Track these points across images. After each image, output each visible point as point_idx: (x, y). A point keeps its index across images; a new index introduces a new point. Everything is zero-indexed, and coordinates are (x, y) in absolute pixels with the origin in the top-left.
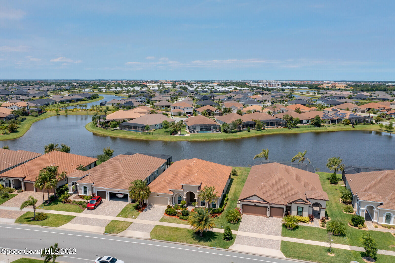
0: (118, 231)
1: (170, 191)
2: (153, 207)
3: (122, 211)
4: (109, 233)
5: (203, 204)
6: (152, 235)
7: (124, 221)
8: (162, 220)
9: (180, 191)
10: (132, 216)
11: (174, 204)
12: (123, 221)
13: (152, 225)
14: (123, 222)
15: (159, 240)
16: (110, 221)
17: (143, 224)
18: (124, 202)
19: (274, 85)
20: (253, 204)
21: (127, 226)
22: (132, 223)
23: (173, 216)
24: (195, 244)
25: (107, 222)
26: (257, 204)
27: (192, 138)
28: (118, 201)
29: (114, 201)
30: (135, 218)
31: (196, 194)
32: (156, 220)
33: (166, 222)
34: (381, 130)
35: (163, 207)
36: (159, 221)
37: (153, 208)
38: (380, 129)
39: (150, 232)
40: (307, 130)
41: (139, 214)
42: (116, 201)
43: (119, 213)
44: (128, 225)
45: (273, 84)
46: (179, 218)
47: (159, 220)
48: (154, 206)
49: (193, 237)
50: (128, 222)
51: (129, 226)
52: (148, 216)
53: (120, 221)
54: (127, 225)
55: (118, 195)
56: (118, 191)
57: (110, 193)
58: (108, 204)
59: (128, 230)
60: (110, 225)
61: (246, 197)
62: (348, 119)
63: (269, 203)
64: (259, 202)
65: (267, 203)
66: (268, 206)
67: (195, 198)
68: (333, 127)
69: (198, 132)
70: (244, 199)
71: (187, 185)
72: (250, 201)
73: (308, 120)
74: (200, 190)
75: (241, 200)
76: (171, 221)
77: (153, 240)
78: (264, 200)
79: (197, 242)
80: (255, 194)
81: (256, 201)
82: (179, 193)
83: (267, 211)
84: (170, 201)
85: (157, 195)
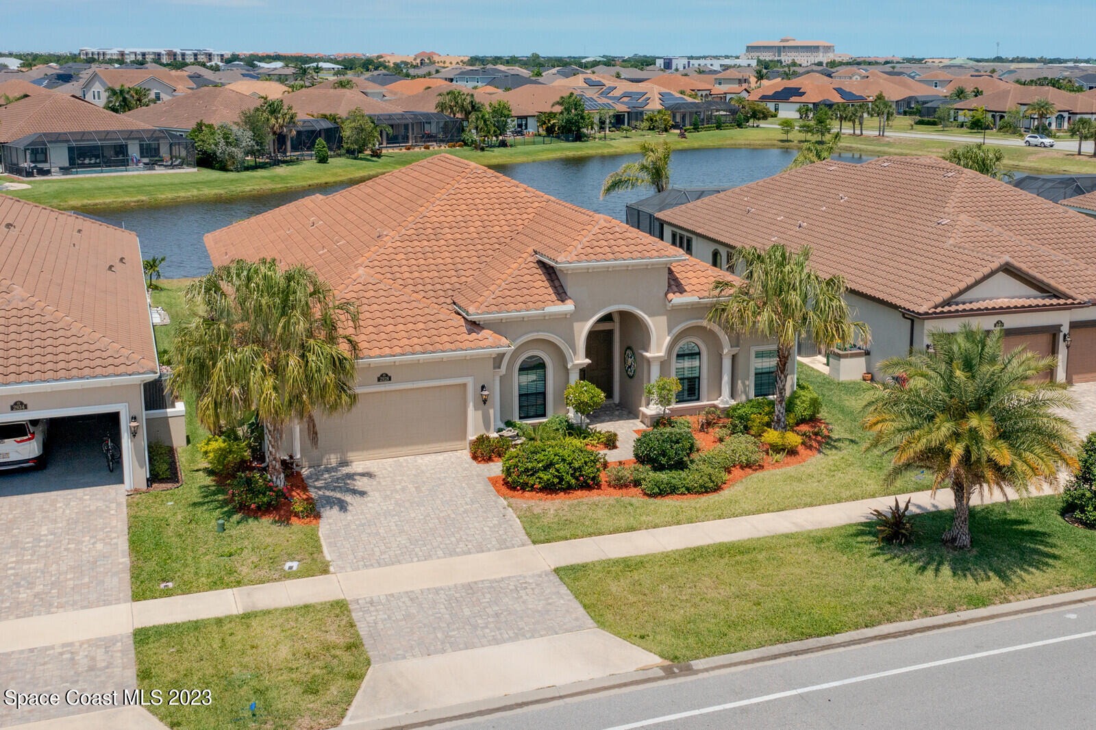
1: (476, 326)
3: (135, 551)
5: (686, 386)
10: (276, 561)
11: (498, 422)
13: (523, 576)
19: (192, 57)
22: (342, 606)
23: (585, 492)
24: (1008, 601)
26: (1011, 322)
27: (55, 198)
31: (653, 322)
33: (590, 535)
34: (787, 141)
36: (536, 542)
38: (785, 138)
40: (548, 150)
45: (187, 52)
46: (638, 491)
47: (524, 537)
51: (358, 636)
61: (962, 286)
62: (659, 112)
63: (1075, 302)
64: (1027, 302)
65: (1062, 301)
66: (1063, 319)
67: (647, 354)
68: (625, 140)
69: (64, 170)
70: (947, 303)
71: (598, 268)
72: (982, 305)
73: (526, 117)
74: (686, 291)
75: (934, 310)
76: (622, 521)
77: (701, 667)
78: (1048, 285)
79: (995, 582)
80: (1007, 264)
81: (1006, 300)
82: (538, 331)
83: (1058, 353)
84: (485, 402)
85: (379, 380)
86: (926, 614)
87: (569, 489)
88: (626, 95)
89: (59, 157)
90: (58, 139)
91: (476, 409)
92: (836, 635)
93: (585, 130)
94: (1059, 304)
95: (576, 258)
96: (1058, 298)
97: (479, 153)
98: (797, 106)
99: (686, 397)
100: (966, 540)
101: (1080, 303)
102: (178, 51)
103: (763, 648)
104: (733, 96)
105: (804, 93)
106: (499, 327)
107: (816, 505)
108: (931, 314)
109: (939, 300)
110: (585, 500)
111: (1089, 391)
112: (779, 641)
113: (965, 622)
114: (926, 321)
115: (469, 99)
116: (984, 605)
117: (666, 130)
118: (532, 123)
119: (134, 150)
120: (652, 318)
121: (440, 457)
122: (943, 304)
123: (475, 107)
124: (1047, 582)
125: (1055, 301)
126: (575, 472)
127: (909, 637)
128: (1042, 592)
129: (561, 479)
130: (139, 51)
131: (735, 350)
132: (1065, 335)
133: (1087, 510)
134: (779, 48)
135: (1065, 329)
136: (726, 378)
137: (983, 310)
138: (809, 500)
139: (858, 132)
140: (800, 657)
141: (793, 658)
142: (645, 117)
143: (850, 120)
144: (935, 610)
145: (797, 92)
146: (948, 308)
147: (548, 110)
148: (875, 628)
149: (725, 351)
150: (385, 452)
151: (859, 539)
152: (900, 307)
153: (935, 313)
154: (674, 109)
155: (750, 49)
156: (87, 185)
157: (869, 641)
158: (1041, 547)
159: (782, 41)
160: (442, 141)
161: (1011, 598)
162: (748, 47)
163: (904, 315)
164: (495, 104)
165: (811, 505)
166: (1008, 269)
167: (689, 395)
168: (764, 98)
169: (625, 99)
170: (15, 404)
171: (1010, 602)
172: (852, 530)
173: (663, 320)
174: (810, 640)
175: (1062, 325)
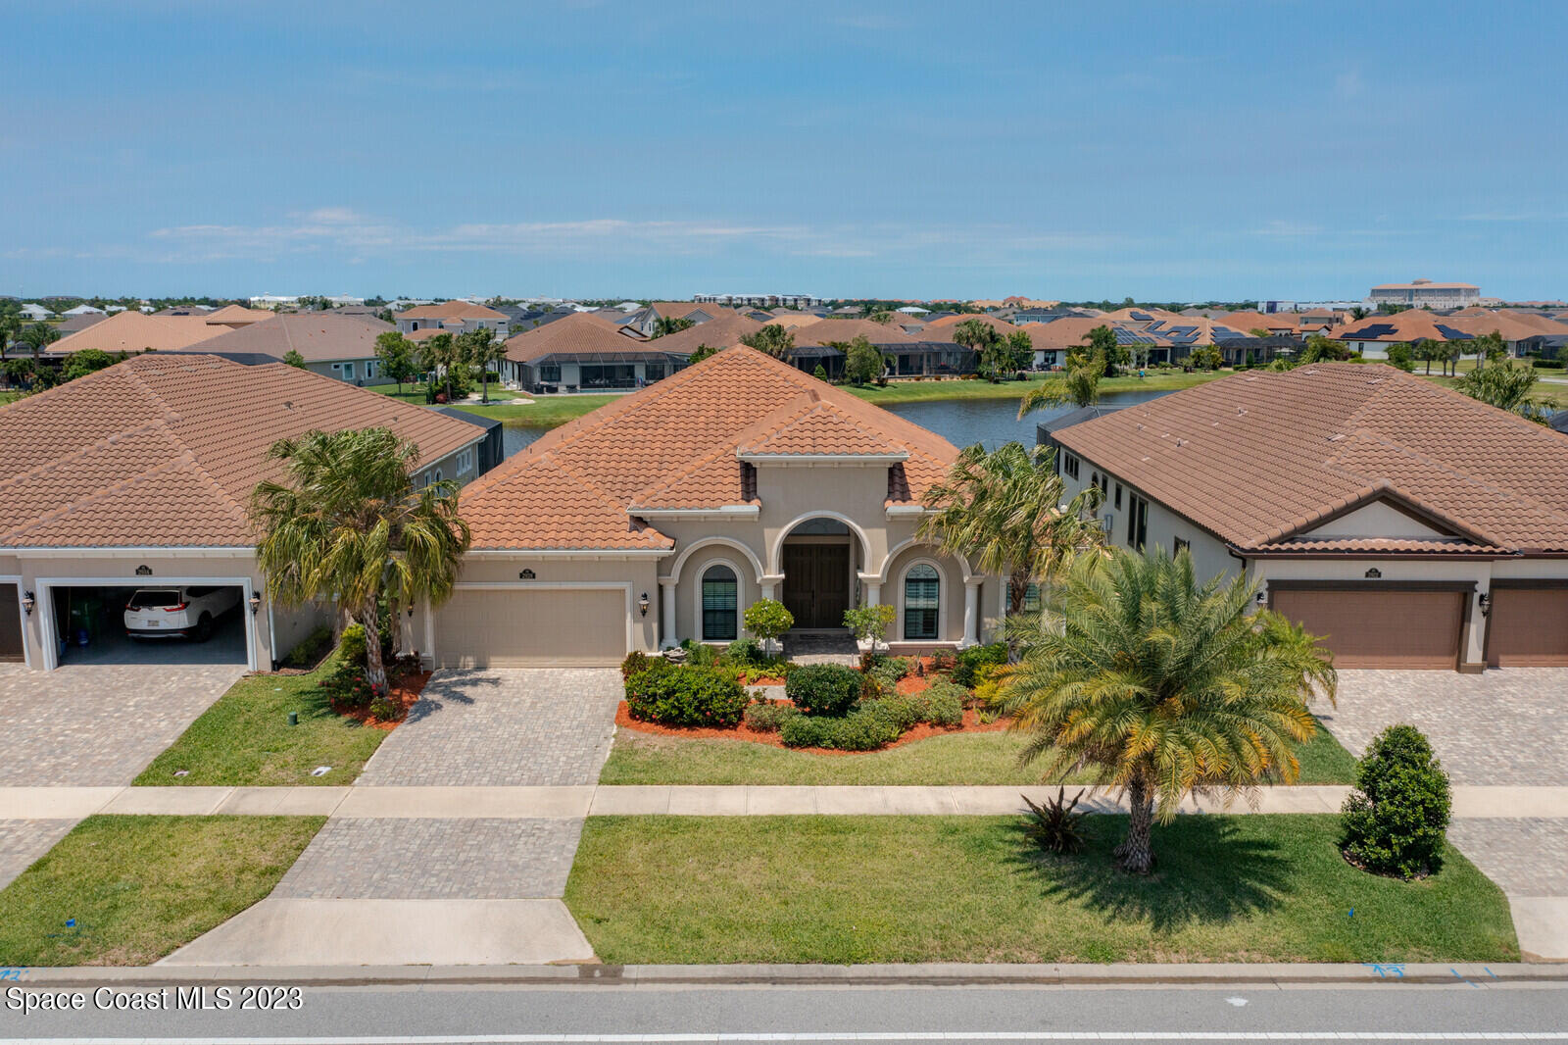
0: (168, 920)
1: (639, 522)
2: (488, 681)
3: (187, 733)
4: (47, 963)
5: (921, 620)
6: (593, 922)
7: (234, 819)
8: (619, 772)
9: (733, 518)
10: (309, 763)
11: (671, 639)
12: (209, 819)
13: (545, 821)
14: (216, 827)
15: (714, 961)
16: (62, 831)
17: (453, 823)
18: (205, 670)
19: (791, 301)
20: (1356, 571)
21: (265, 860)
22: (316, 823)
23: (714, 731)
24: (1151, 960)
25: (19, 839)
26: (1391, 571)
27: (551, 412)
28: (142, 668)
29: (107, 668)
30: (346, 778)
31: (867, 534)
32: (566, 780)
33: (673, 782)
35: (577, 673)
36: (601, 783)
37: (484, 689)
39: (560, 890)
41: (372, 746)
42: (122, 667)
43: (161, 749)
44: (275, 846)
45: (791, 298)
46: (776, 737)
47: (596, 775)
48: (491, 673)
49: (1054, 890)
50: (278, 819)
51: (292, 861)
52: (471, 749)
53: (177, 819)
54: (263, 848)
55: (139, 619)
56: (144, 570)
57: (60, 595)
58: (44, 694)
59: (291, 893)
60: (58, 869)
61: (1312, 516)
62: (1209, 347)
63: (1497, 550)
64: (1414, 545)
65: (1474, 548)
66: (1481, 575)
67: (861, 575)
68: (1163, 377)
69: (571, 388)
70: (1290, 537)
71: (794, 462)
72: (1343, 545)
73: (1055, 351)
74: (910, 499)
75: (1266, 546)
76: (724, 770)
77: (634, 976)
78: (1453, 524)
79: (1143, 929)
80: (1385, 490)
81: (1385, 541)
82: (717, 535)
83: (1470, 621)
84: (644, 612)
85: (521, 576)
86: (1006, 959)
87: (693, 725)
88: (1175, 330)
89: (572, 376)
90: (570, 359)
91: (635, 621)
92: (853, 966)
93: (1117, 366)
94: (1469, 552)
95: (765, 449)
96: (1469, 543)
97: (992, 386)
98: (1386, 345)
99: (920, 632)
100: (1143, 860)
101: (1504, 552)
102: (780, 297)
103: (738, 966)
104: (1308, 334)
105: (1396, 331)
106: (664, 527)
107: (992, 784)
108: (1262, 551)
109: (1275, 533)
110: (709, 741)
111: (1519, 679)
112: (764, 960)
113: (1060, 981)
114: (1257, 561)
115: (987, 329)
116: (1109, 960)
117: (1215, 368)
118: (1060, 356)
119: (640, 373)
120: (869, 531)
121: (591, 673)
122: (1282, 539)
123: (994, 338)
124: (1234, 942)
125: (1462, 547)
126: (701, 705)
127: (958, 988)
128: (1214, 955)
129: (682, 712)
130: (745, 297)
131: (979, 579)
132: (1482, 598)
133: (1366, 844)
134: (1411, 290)
135: (1483, 588)
136: (969, 613)
137: (1343, 551)
138: (987, 775)
139: (1449, 373)
140: (778, 988)
141: (768, 987)
142: (1192, 353)
143: (1440, 359)
144: (1025, 954)
145: (1388, 330)
146: (1289, 544)
147: (1079, 343)
148: (919, 965)
149: (966, 579)
150: (532, 660)
151: (1008, 837)
152: (1227, 541)
153: (1267, 550)
154: (1224, 347)
155: (1375, 292)
156: (584, 402)
157: (893, 983)
158: (1268, 889)
159: (1415, 283)
160: (956, 373)
161: (1158, 956)
162: (1373, 291)
163: (1231, 553)
164: (1014, 334)
165: (985, 783)
166: (1386, 497)
167: (926, 630)
168: (1348, 337)
169: (1174, 335)
170: (141, 568)
171: (1155, 962)
172: (1010, 823)
173: (881, 534)
174: (812, 966)
175: (1477, 582)
